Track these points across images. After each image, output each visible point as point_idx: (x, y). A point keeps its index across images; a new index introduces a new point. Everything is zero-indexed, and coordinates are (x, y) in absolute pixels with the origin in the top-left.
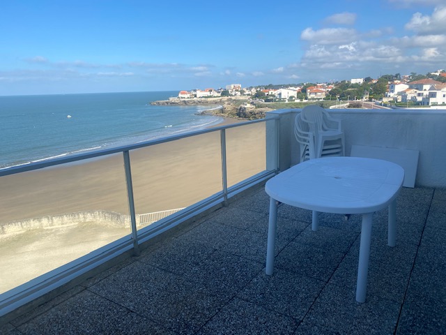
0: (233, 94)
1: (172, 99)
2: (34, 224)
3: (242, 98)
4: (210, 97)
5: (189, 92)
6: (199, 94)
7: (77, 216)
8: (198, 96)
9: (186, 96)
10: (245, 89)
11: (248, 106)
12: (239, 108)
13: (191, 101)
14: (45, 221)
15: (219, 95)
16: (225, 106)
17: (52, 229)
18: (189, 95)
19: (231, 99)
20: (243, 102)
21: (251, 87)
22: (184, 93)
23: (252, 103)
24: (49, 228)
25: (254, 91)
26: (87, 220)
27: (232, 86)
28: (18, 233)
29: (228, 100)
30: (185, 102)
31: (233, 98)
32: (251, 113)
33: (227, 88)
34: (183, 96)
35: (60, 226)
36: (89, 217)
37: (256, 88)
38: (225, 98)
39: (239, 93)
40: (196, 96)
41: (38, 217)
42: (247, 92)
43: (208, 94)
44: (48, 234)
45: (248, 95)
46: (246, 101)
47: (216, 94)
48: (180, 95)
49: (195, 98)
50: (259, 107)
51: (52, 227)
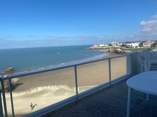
0: (113, 45)
1: (91, 47)
2: (46, 88)
3: (117, 47)
4: (105, 46)
5: (97, 45)
6: (101, 45)
7: (59, 86)
8: (100, 46)
9: (96, 46)
10: (118, 44)
11: (119, 49)
12: (116, 50)
13: (98, 48)
14: (49, 87)
15: (108, 46)
16: (110, 49)
17: (51, 90)
18: (97, 46)
19: (112, 47)
21: (120, 43)
23: (121, 49)
24: (50, 89)
25: (121, 44)
26: (62, 88)
27: (113, 43)
28: (41, 90)
29: (111, 47)
30: (95, 48)
31: (113, 47)
32: (120, 52)
33: (111, 43)
34: (95, 46)
35: (54, 89)
36: (63, 87)
37: (122, 43)
38: (110, 47)
39: (116, 45)
40: (99, 46)
41: (47, 85)
43: (104, 45)
44: (50, 91)
45: (119, 45)
46: (118, 48)
47: (107, 45)
48: (94, 46)
49: (99, 47)
50: (123, 50)
51: (51, 89)
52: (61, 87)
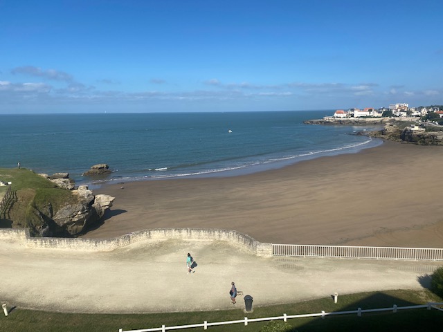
0: (398, 114)
1: (326, 119)
3: (409, 119)
4: (370, 117)
5: (346, 111)
6: (357, 113)
7: (212, 233)
8: (355, 116)
9: (343, 116)
10: (413, 110)
11: (416, 128)
12: (404, 130)
13: (347, 121)
14: (184, 233)
15: (381, 115)
16: (386, 127)
17: (189, 242)
18: (345, 115)
19: (394, 120)
20: (409, 124)
21: (422, 108)
22: (340, 113)
23: (422, 126)
24: (187, 240)
25: (424, 112)
26: (222, 239)
27: (397, 106)
28: (161, 240)
29: (390, 121)
30: (340, 121)
31: (397, 119)
32: (419, 136)
33: (390, 107)
34: (339, 115)
35: (197, 240)
36: (224, 236)
37: (428, 108)
38: (388, 119)
39: (405, 114)
40: (353, 116)
41: (179, 228)
42: (415, 113)
43: (368, 114)
44: (184, 247)
45: (418, 116)
46: (413, 123)
47: (376, 114)
48: (336, 115)
49: (352, 118)
50: (430, 130)
51: (190, 240)
52: (219, 236)
